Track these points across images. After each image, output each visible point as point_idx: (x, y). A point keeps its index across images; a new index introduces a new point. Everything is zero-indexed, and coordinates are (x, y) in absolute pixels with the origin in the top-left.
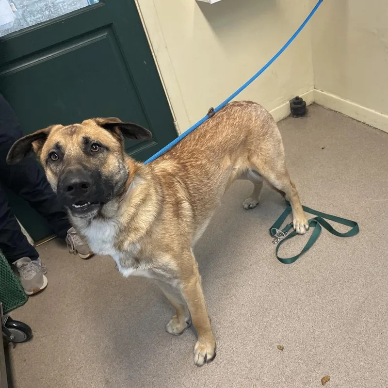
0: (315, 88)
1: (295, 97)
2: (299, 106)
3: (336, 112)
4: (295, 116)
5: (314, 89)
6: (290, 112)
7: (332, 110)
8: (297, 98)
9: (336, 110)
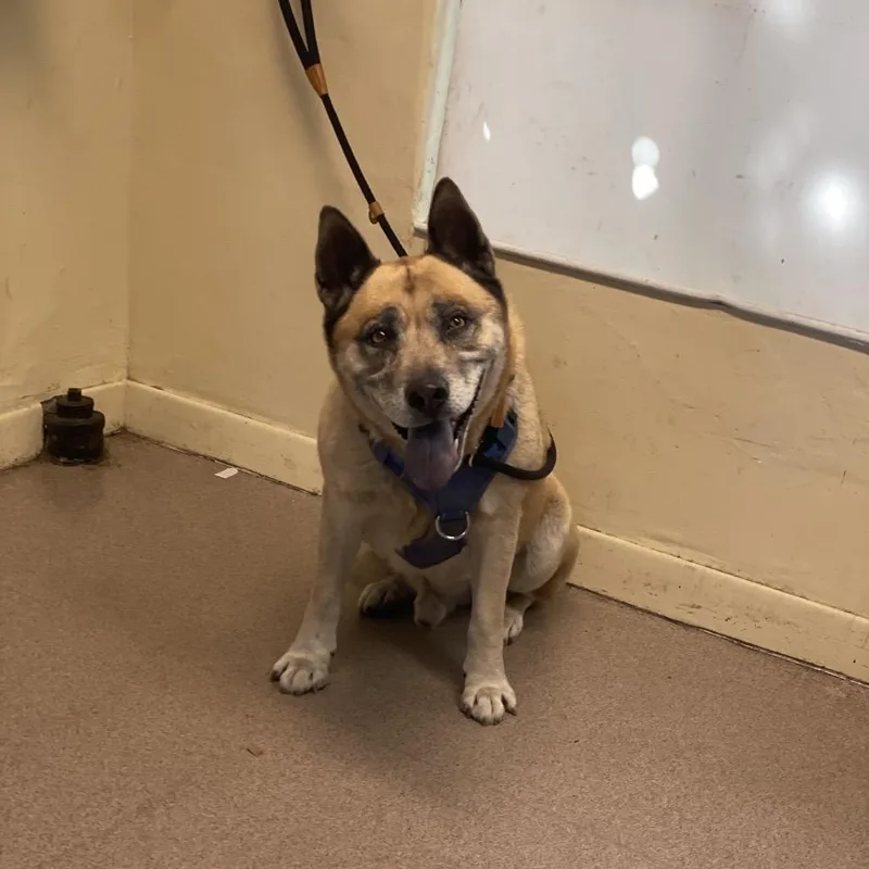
0: (129, 378)
1: (63, 391)
2: (81, 421)
3: (213, 460)
4: (62, 460)
5: (125, 382)
6: (41, 444)
7: (197, 455)
8: (74, 394)
9: (210, 453)
